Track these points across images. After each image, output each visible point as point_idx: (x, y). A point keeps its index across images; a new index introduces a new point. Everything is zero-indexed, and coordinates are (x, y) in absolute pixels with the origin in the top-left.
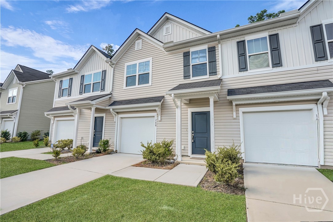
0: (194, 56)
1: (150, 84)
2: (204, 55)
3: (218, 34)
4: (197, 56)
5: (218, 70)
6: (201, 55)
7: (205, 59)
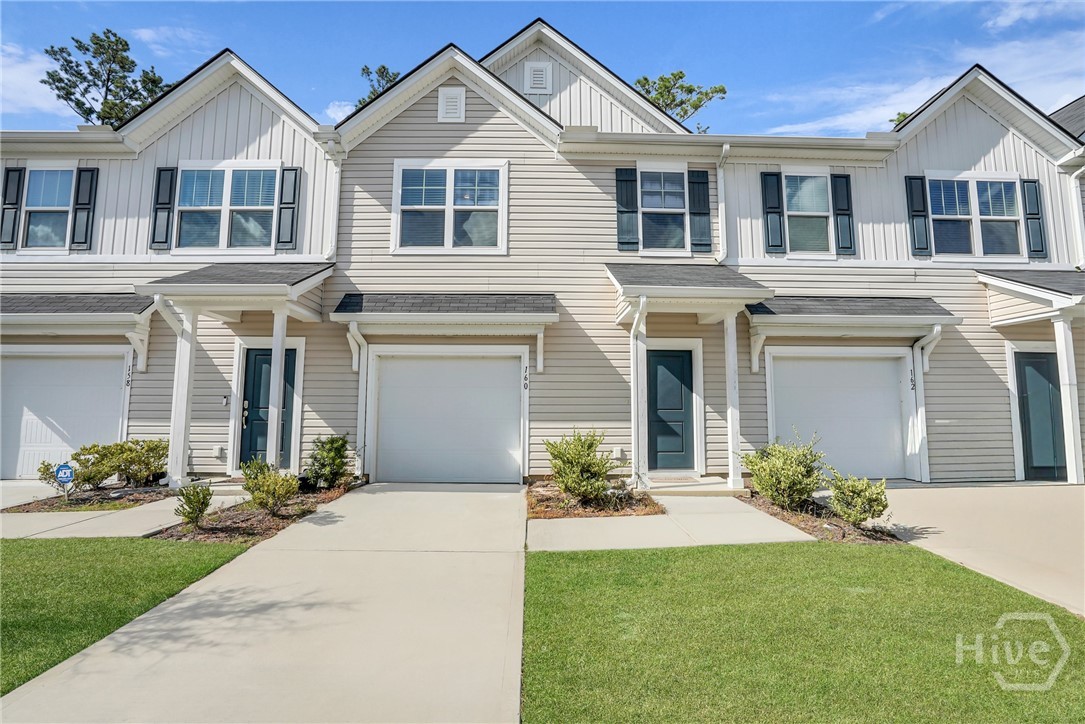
0: (648, 187)
1: (502, 248)
2: (678, 189)
3: (726, 143)
4: (656, 188)
5: (715, 240)
6: (669, 188)
7: (679, 201)
